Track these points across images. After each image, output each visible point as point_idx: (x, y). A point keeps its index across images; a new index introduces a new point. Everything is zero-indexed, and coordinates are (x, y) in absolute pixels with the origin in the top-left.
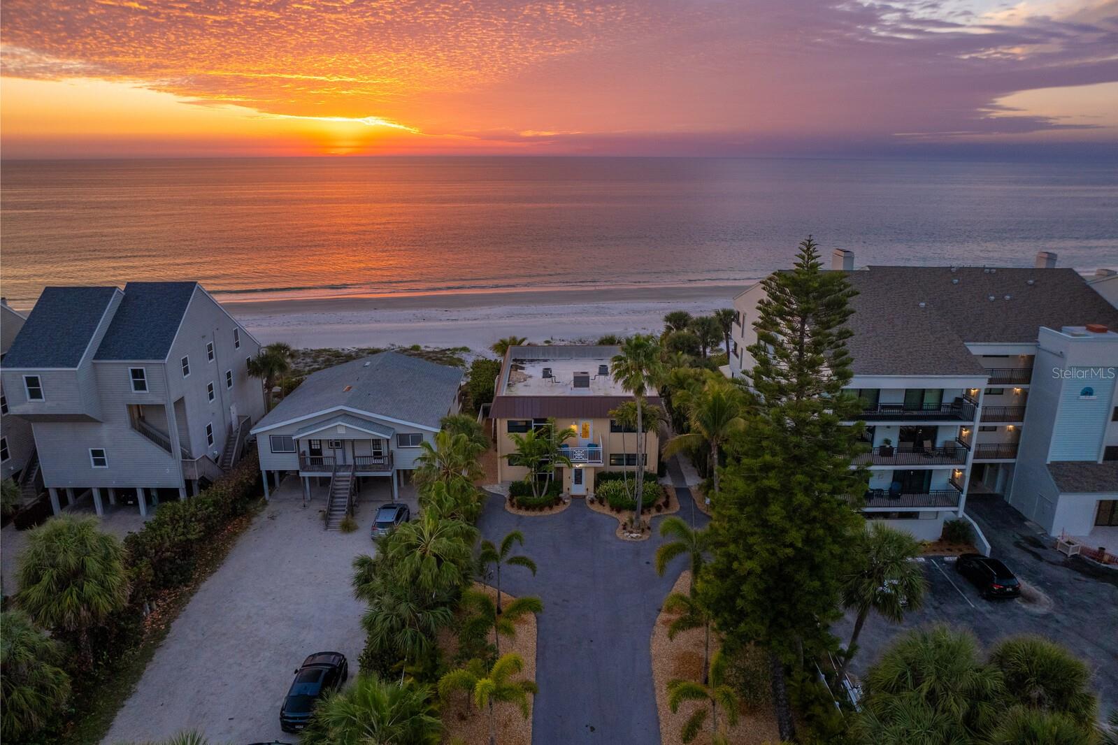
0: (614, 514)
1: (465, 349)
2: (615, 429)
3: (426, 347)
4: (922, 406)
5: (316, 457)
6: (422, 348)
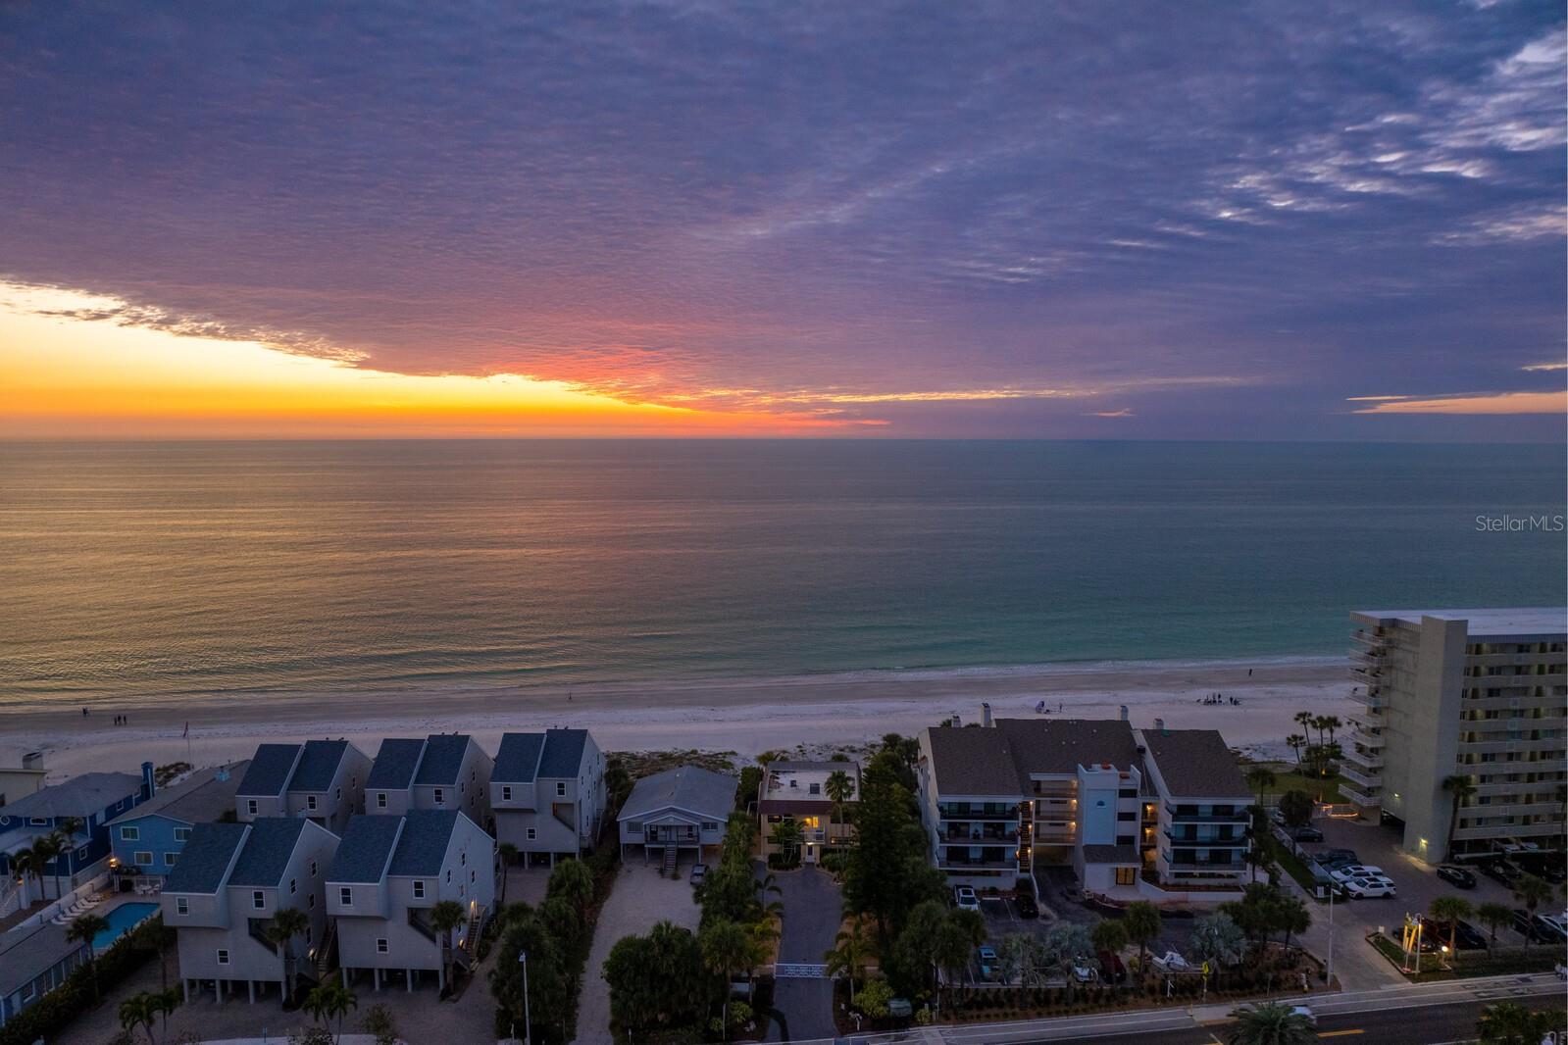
0: (830, 873)
1: (733, 754)
2: (832, 822)
4: (994, 812)
5: (653, 836)
6: (699, 752)
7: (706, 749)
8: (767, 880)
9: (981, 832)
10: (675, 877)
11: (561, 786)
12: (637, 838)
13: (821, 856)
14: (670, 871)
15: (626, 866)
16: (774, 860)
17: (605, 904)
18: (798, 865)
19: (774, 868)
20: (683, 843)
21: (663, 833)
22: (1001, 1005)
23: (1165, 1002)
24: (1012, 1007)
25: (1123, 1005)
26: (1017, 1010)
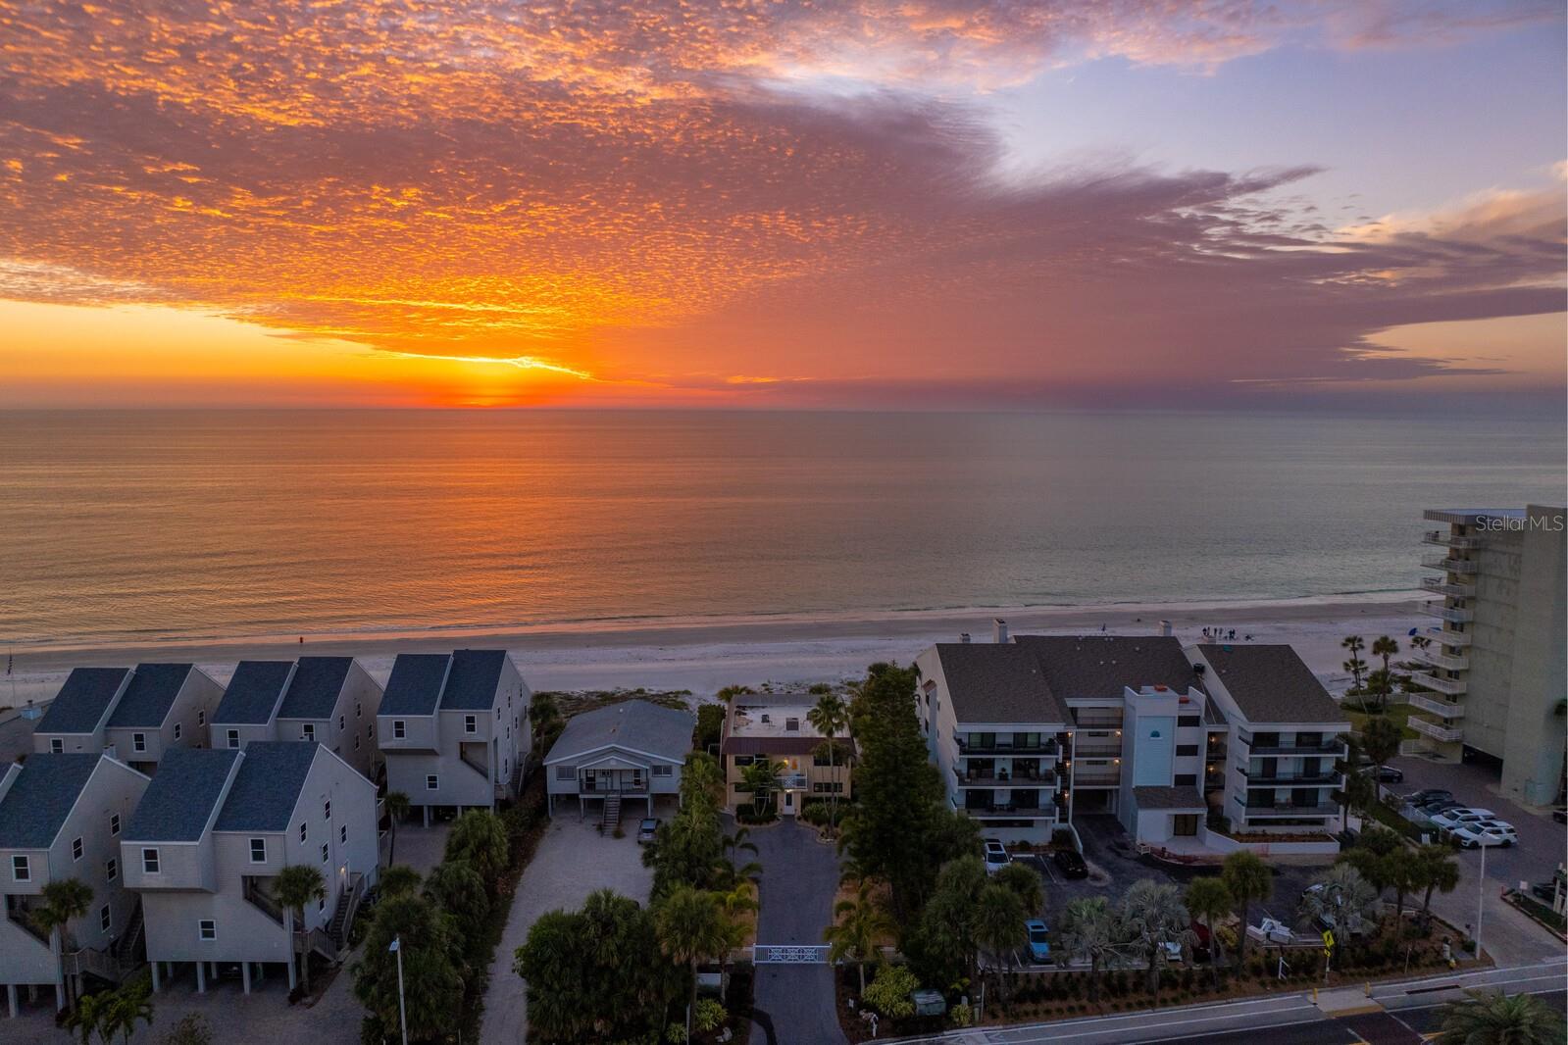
0: (815, 827)
1: (687, 693)
2: (817, 763)
3: (650, 690)
4: (1025, 744)
5: (590, 783)
6: (647, 692)
7: (655, 688)
8: (739, 835)
9: (1009, 770)
10: (618, 835)
11: (470, 719)
12: (570, 787)
13: (803, 807)
14: (612, 827)
15: (555, 822)
16: (743, 811)
17: (526, 870)
18: (773, 818)
19: (744, 823)
20: (628, 792)
21: (603, 780)
22: (1063, 996)
23: (1277, 987)
24: (1078, 997)
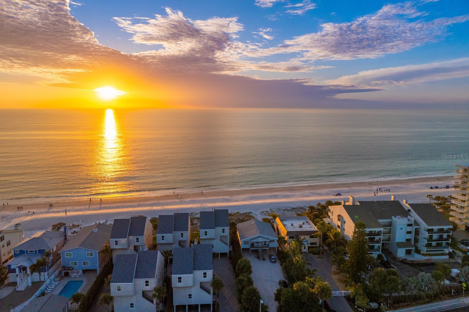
0: (314, 255)
2: (311, 237)
4: (372, 233)
7: (241, 211)
10: (264, 259)
11: (223, 230)
12: (247, 246)
13: (308, 249)
14: (261, 258)
21: (257, 244)
22: (404, 302)
23: (452, 297)
24: (407, 302)
25: (440, 299)
26: (409, 303)
